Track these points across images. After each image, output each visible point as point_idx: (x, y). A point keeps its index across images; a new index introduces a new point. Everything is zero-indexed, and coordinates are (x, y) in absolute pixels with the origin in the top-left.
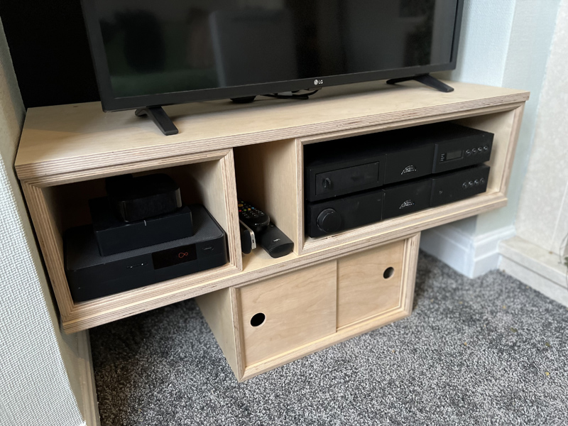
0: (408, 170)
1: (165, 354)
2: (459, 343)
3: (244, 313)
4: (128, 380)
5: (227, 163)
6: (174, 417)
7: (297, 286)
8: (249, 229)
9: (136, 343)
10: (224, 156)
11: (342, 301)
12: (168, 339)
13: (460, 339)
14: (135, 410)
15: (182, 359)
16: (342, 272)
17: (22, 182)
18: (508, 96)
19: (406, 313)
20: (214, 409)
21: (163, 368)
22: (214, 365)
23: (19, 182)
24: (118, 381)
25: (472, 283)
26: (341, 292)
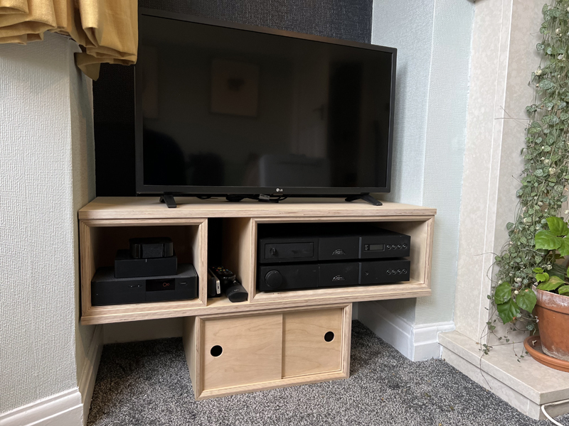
0: (338, 252)
1: (149, 378)
2: (378, 398)
3: (206, 342)
4: (117, 390)
5: (203, 228)
6: (141, 412)
7: (249, 329)
8: (216, 278)
9: (132, 371)
10: (201, 223)
11: (288, 353)
12: (154, 370)
13: (380, 396)
14: (115, 405)
15: (160, 382)
16: (288, 326)
17: (80, 220)
18: (417, 210)
19: (344, 375)
20: (171, 412)
21: (145, 386)
22: (182, 388)
23: (78, 220)
24: (110, 390)
25: (411, 364)
26: (287, 345)
